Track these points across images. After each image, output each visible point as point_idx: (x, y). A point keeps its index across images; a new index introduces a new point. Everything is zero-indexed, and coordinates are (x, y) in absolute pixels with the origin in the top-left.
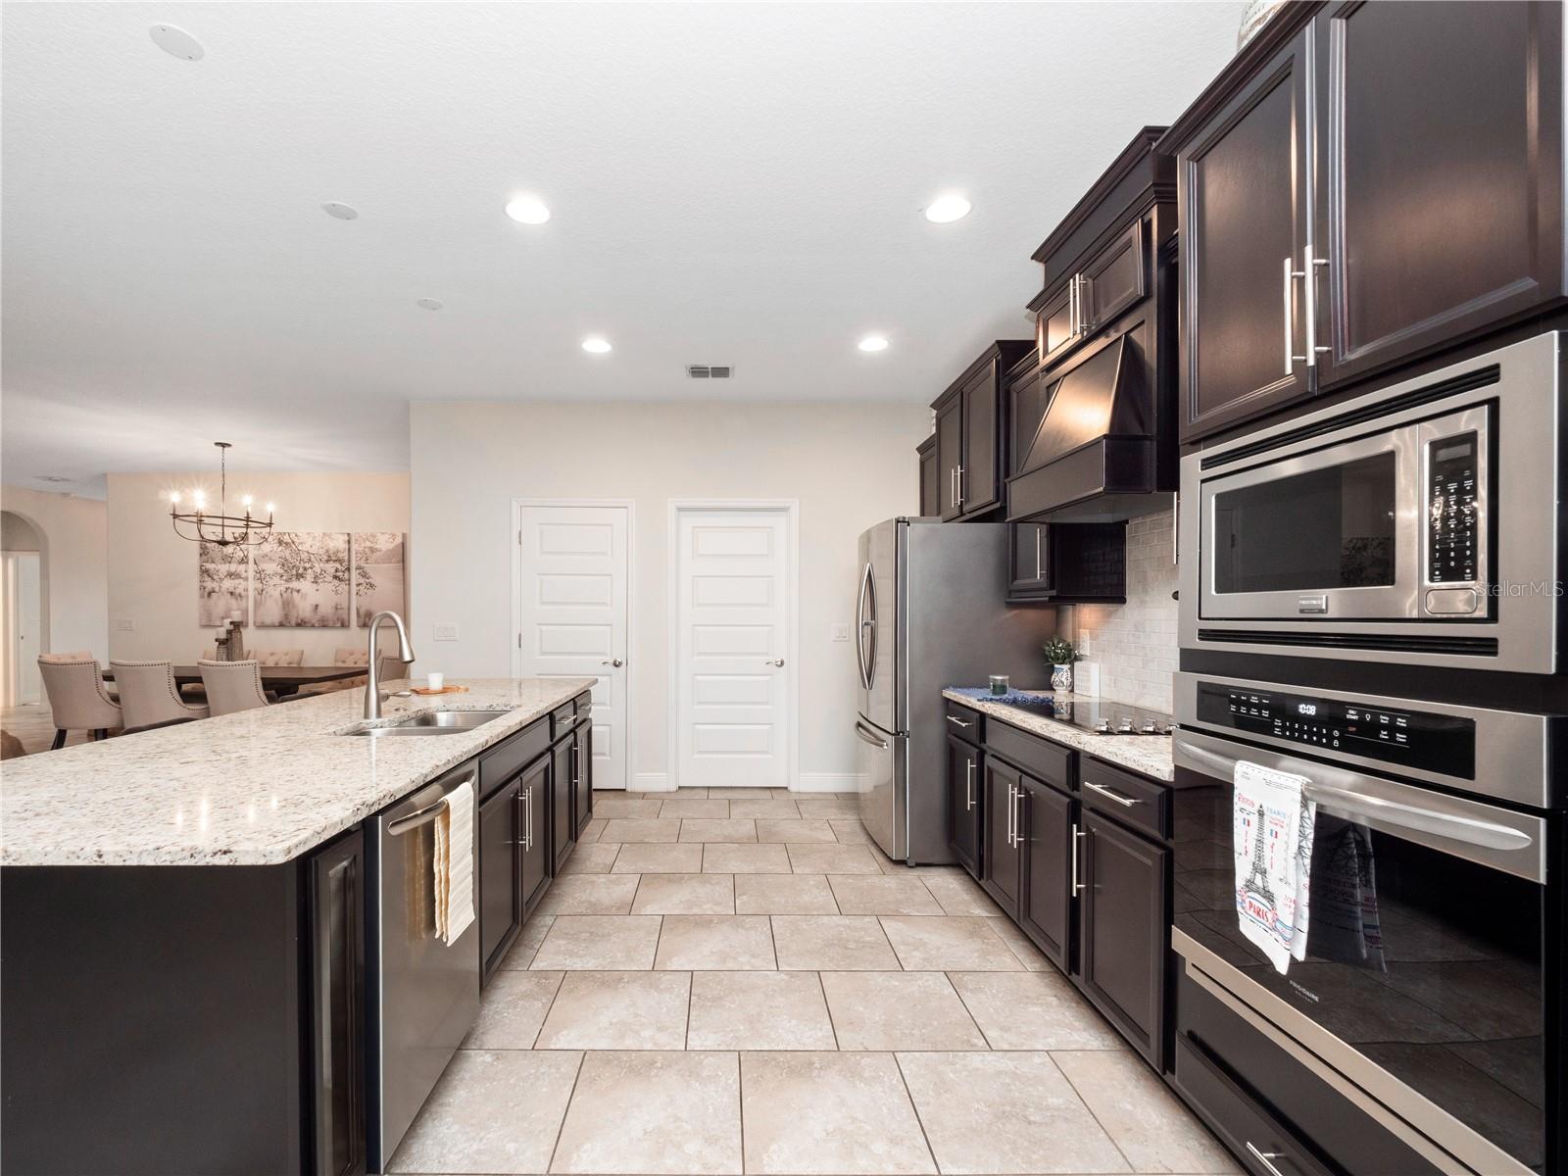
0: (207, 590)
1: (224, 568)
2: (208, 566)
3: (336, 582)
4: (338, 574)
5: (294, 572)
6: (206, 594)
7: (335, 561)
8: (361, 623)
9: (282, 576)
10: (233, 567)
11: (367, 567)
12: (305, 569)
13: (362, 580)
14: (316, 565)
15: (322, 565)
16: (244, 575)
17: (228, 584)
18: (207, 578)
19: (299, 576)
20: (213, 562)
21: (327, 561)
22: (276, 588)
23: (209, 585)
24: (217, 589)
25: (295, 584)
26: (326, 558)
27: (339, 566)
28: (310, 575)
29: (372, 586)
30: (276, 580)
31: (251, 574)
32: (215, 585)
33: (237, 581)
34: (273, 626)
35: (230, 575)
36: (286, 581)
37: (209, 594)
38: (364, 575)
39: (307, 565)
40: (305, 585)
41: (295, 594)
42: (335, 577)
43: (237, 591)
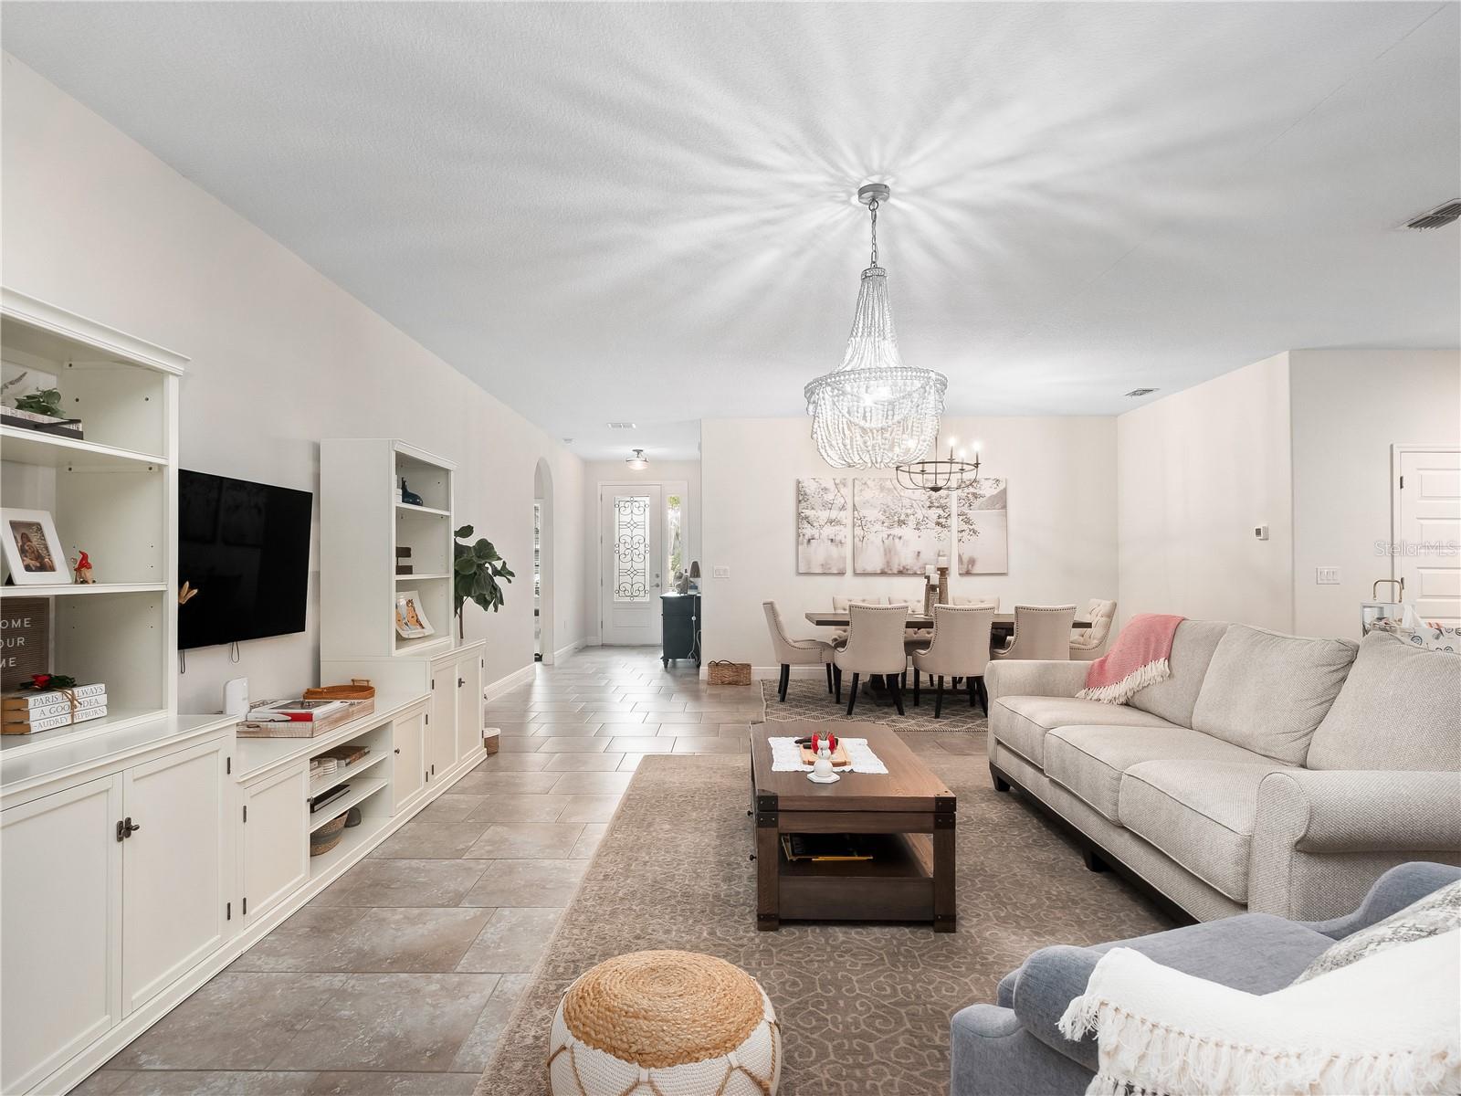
0: (807, 537)
1: (824, 515)
2: (808, 512)
3: (939, 528)
4: (941, 520)
5: (896, 519)
6: (805, 541)
7: (938, 507)
8: (964, 571)
9: (883, 523)
10: (834, 514)
11: (971, 514)
12: (907, 515)
13: (965, 527)
14: (919, 511)
15: (924, 511)
16: (844, 521)
17: (829, 531)
18: (806, 525)
19: (901, 523)
20: (813, 508)
21: (930, 507)
22: (877, 535)
23: (808, 531)
24: (816, 536)
25: (897, 531)
26: (928, 504)
27: (941, 512)
28: (912, 522)
29: (975, 532)
30: (878, 527)
31: (849, 522)
32: (815, 532)
33: (837, 528)
34: (874, 574)
35: (831, 522)
36: (888, 527)
37: (809, 541)
38: (968, 521)
39: (909, 512)
40: (907, 532)
41: (897, 540)
42: (938, 524)
43: (838, 538)
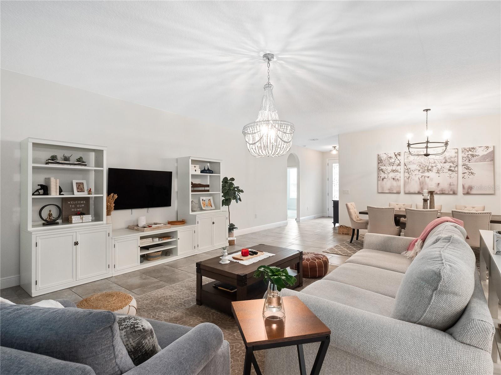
0: (382, 178)
1: (390, 168)
2: (382, 167)
3: (450, 172)
4: (451, 168)
5: (426, 168)
6: (381, 179)
7: (449, 162)
8: (466, 192)
9: (419, 171)
10: (394, 168)
11: (469, 165)
12: (432, 167)
13: (466, 171)
14: (439, 165)
15: (442, 165)
16: (399, 171)
17: (392, 175)
18: (381, 173)
19: (429, 170)
20: (385, 166)
21: (445, 162)
22: (416, 177)
23: (383, 175)
24: (386, 177)
25: (427, 174)
26: (444, 161)
27: (452, 165)
28: (435, 169)
29: (472, 173)
30: (417, 172)
31: (402, 171)
32: (386, 176)
33: (396, 173)
34: (415, 193)
35: (393, 171)
36: (422, 172)
37: (383, 179)
38: (468, 168)
39: (433, 165)
40: (432, 174)
41: (426, 178)
42: (450, 170)
43: (396, 178)
